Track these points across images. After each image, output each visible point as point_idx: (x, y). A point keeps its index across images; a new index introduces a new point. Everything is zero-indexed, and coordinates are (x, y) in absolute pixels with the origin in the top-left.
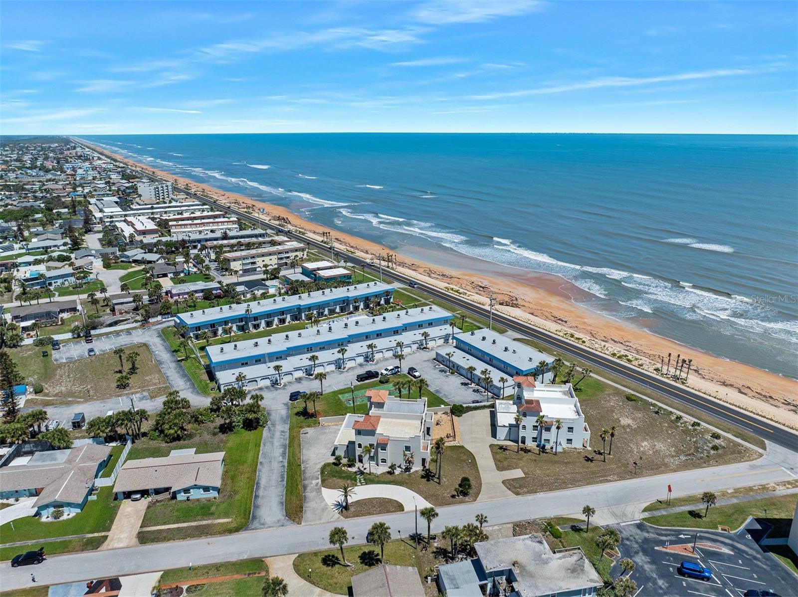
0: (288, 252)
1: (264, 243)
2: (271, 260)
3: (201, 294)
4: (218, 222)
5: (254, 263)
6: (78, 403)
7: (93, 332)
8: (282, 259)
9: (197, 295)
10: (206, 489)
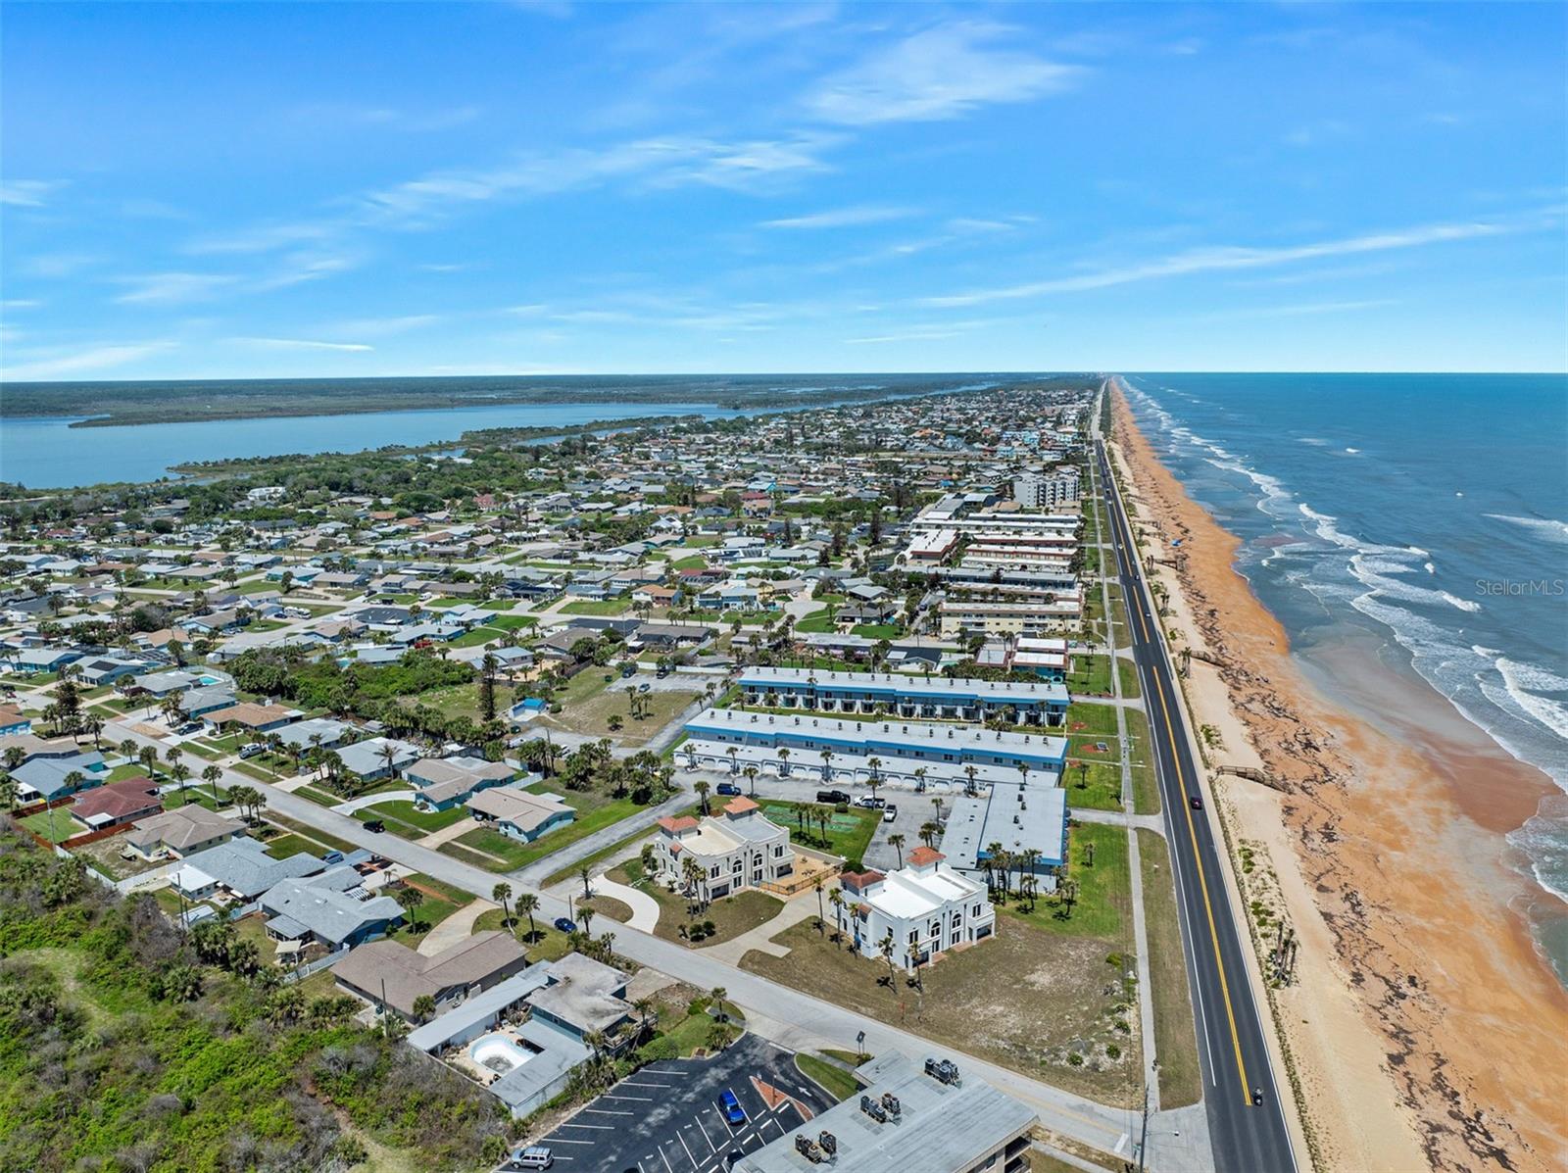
0: (1044, 617)
1: (1032, 596)
2: (1011, 624)
3: (841, 652)
4: (1039, 554)
5: (981, 625)
6: (565, 731)
7: (678, 668)
8: (1031, 625)
9: (835, 652)
10: (520, 831)
